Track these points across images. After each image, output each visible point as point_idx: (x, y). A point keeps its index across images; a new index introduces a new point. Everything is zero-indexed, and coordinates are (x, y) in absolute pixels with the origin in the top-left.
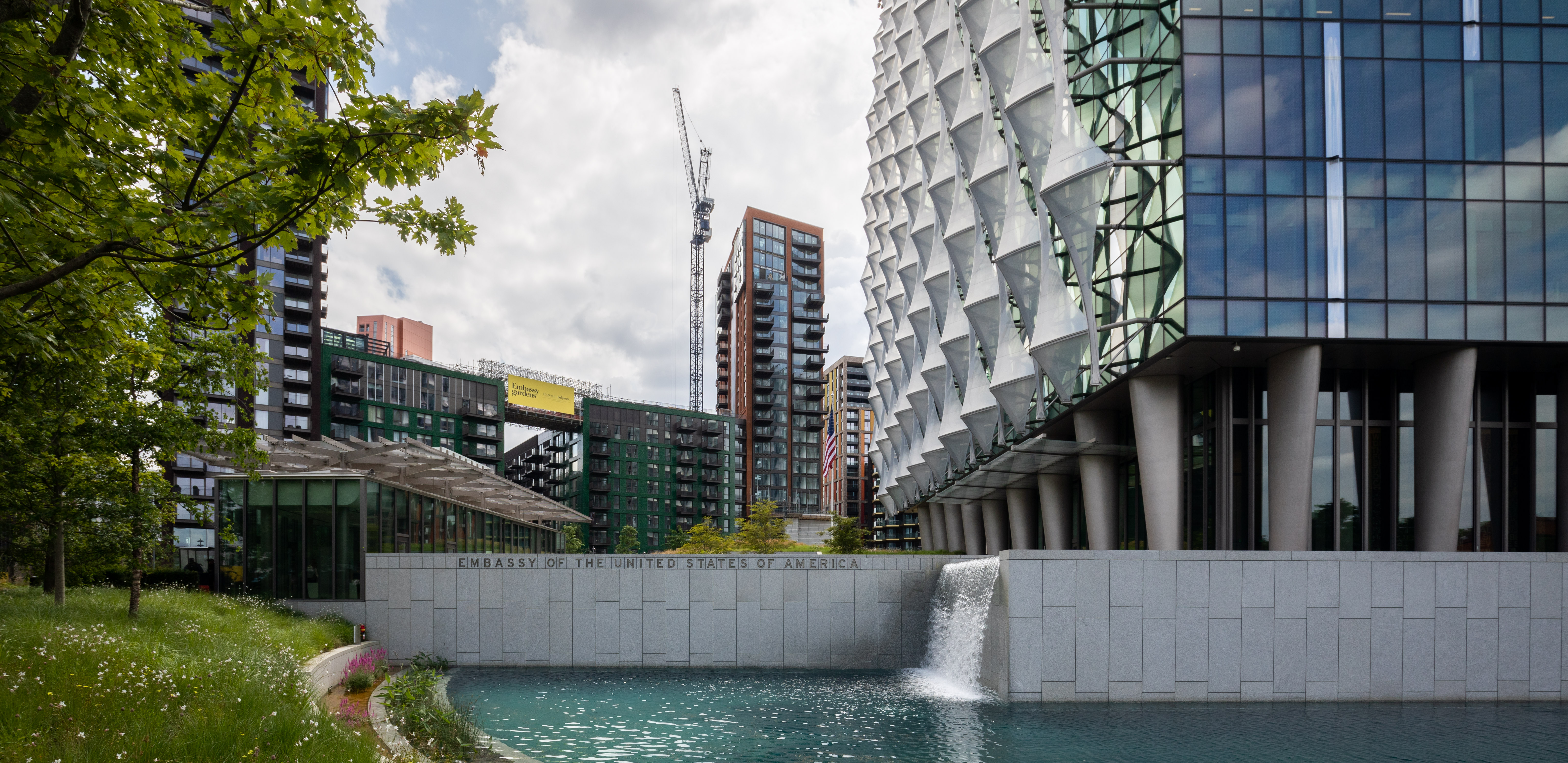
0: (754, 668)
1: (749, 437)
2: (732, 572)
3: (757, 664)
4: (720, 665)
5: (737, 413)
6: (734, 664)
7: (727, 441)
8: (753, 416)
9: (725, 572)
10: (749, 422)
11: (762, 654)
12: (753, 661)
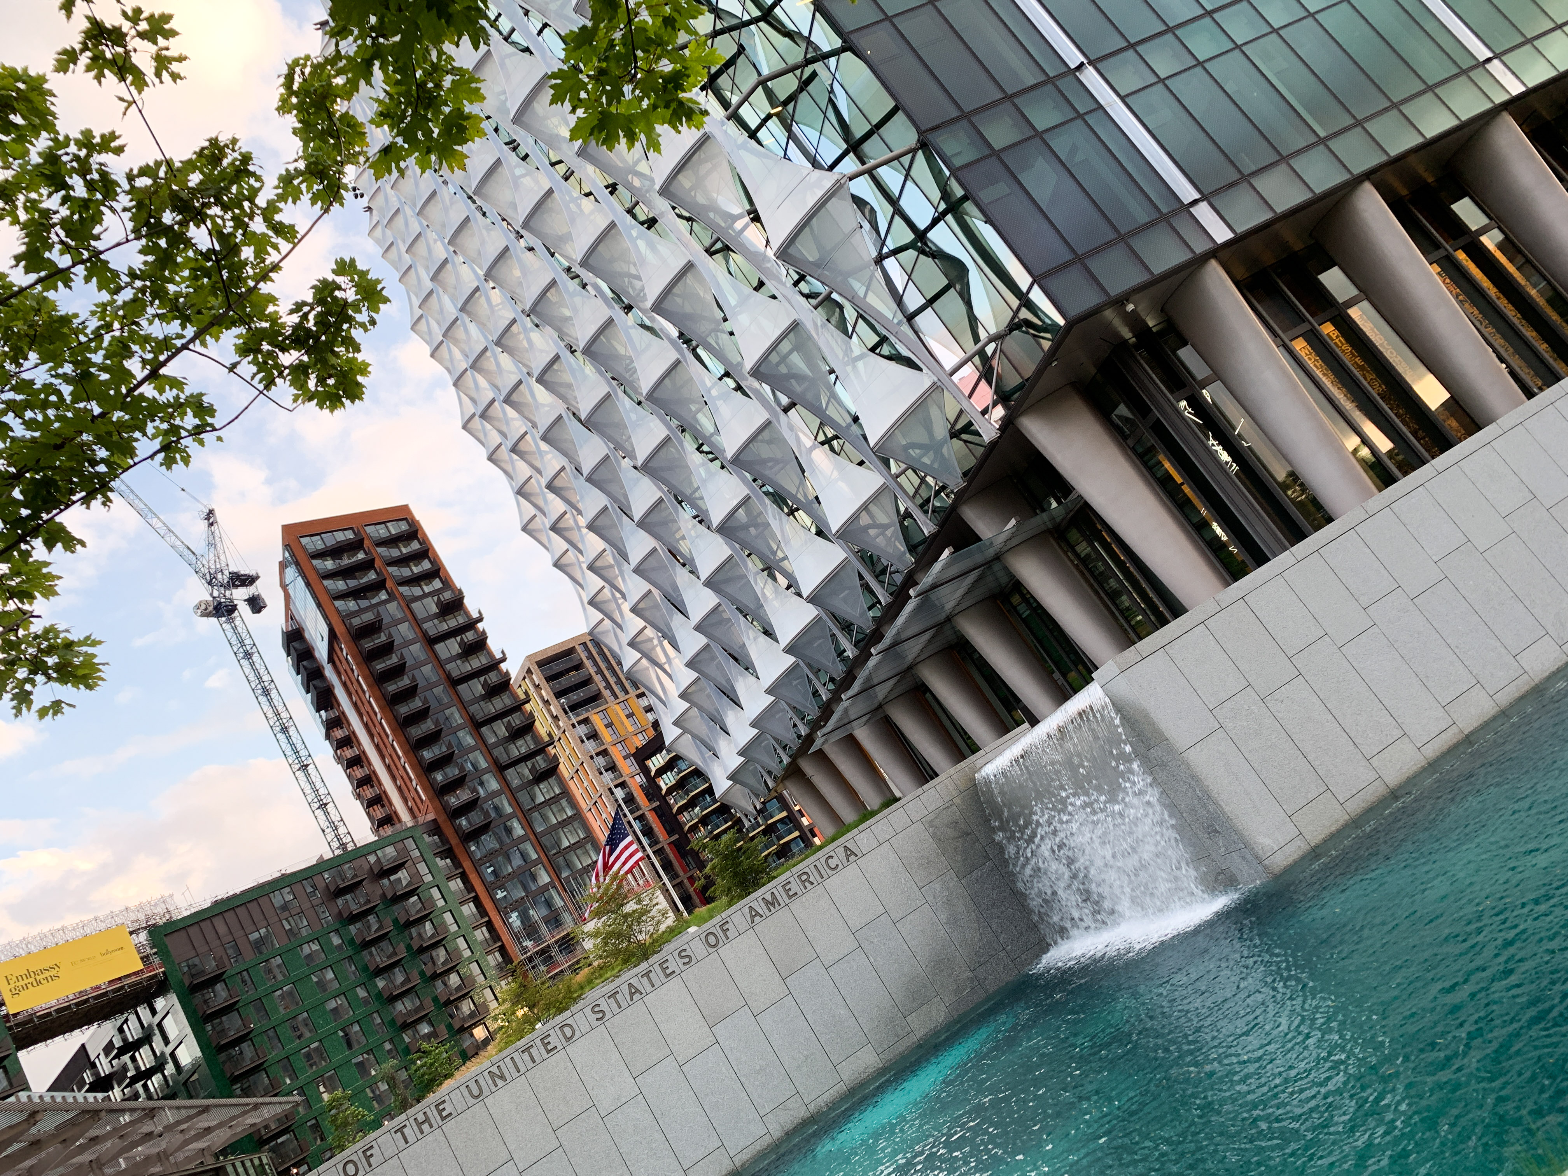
0: (804, 1124)
1: (454, 841)
2: (675, 982)
3: (803, 1113)
4: (746, 1156)
6: (767, 1140)
7: (422, 868)
8: (445, 807)
9: (662, 991)
10: (442, 820)
11: (801, 1090)
12: (797, 1112)
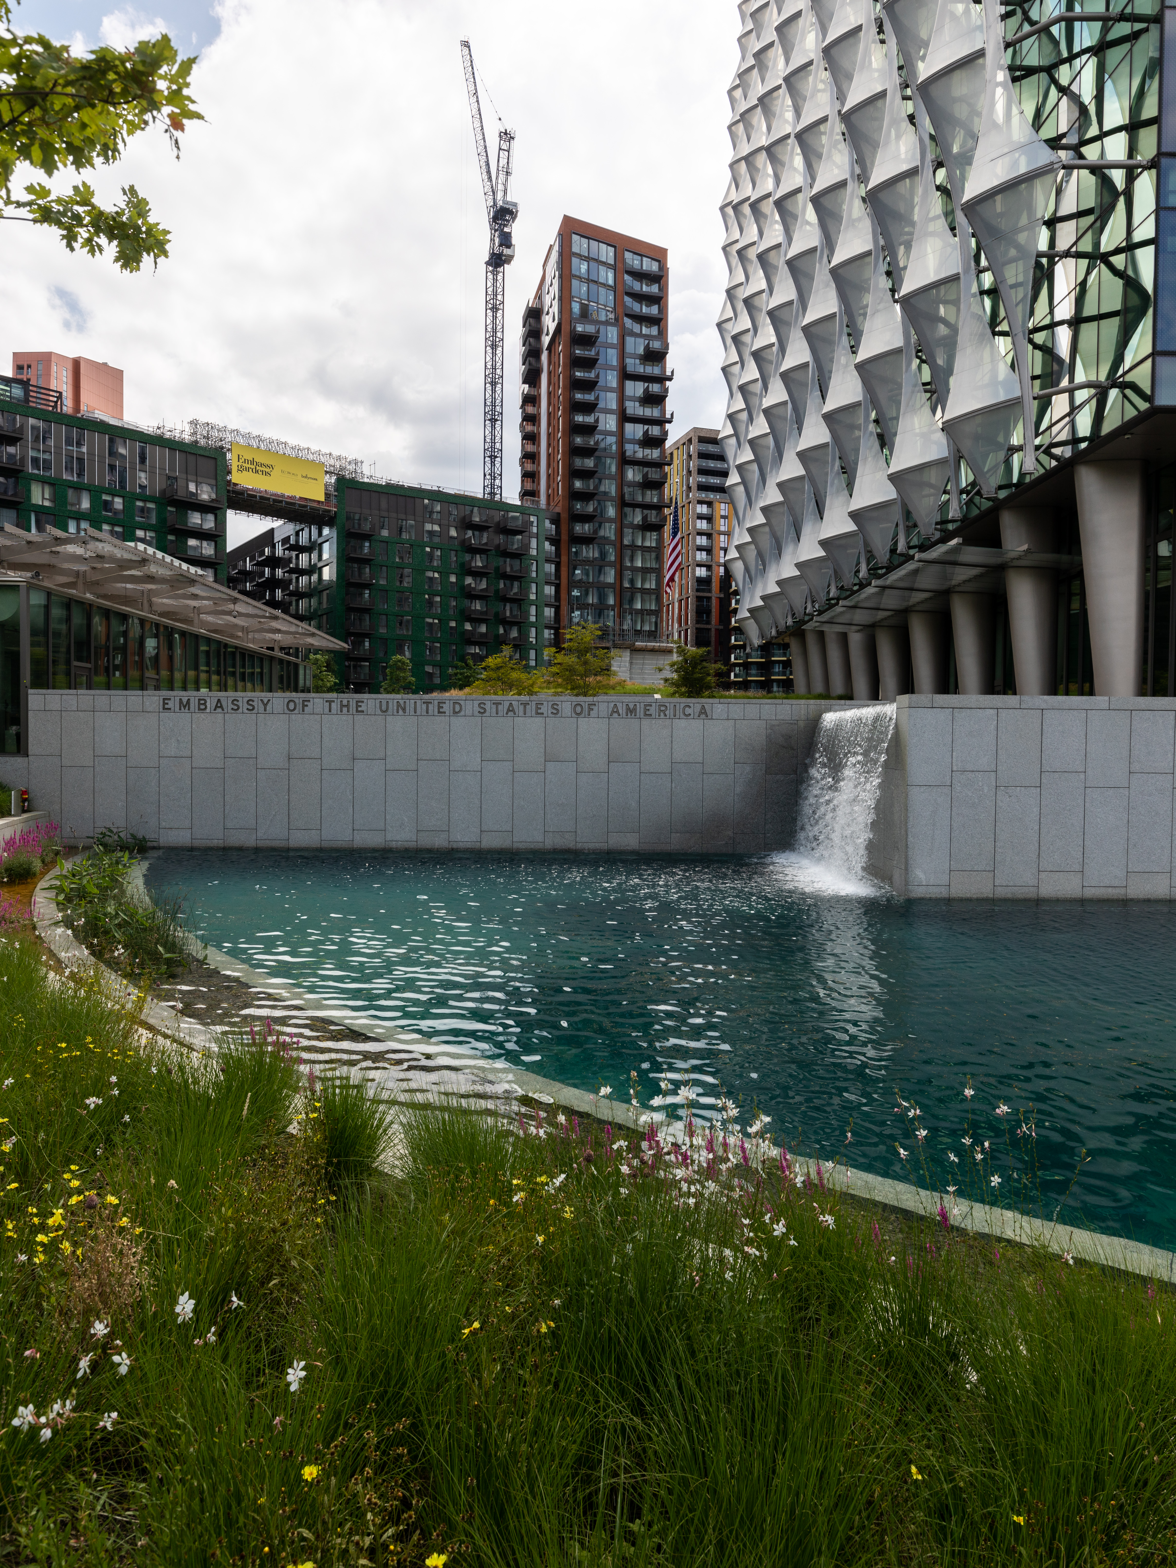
0: (568, 851)
1: (564, 537)
2: (539, 720)
3: (571, 845)
4: (521, 846)
5: (548, 503)
6: (541, 846)
7: (534, 543)
8: (570, 509)
9: (530, 720)
10: (564, 516)
11: (579, 832)
12: (566, 842)
